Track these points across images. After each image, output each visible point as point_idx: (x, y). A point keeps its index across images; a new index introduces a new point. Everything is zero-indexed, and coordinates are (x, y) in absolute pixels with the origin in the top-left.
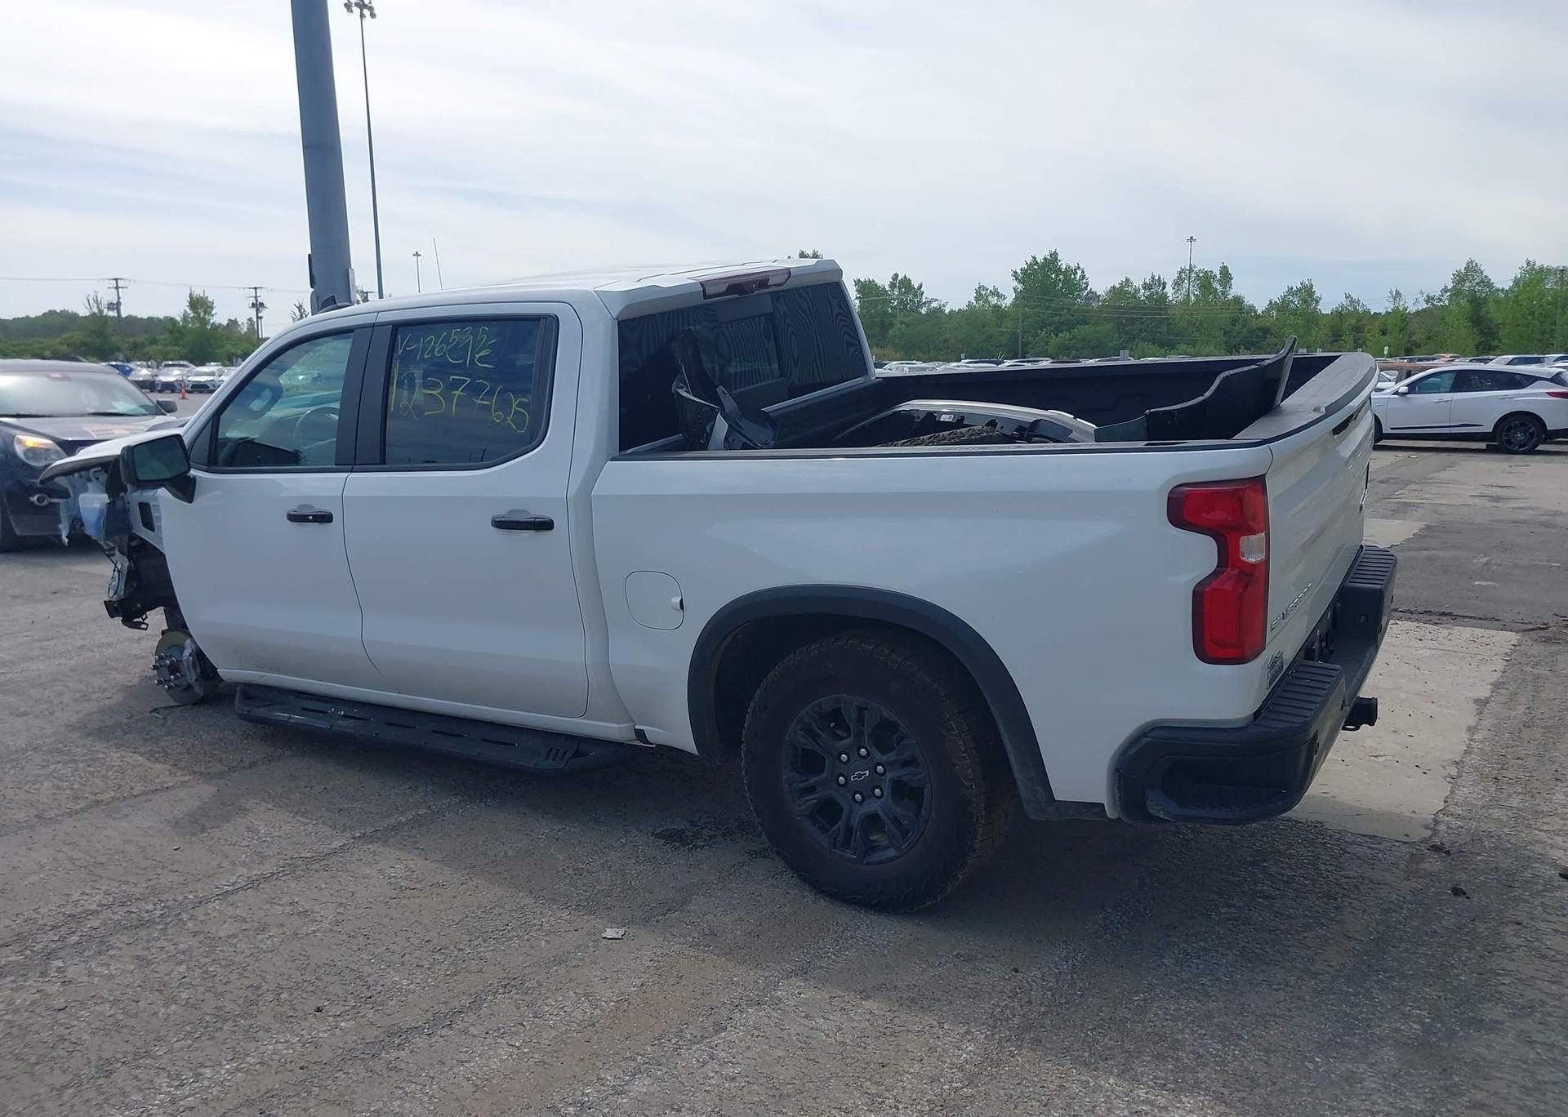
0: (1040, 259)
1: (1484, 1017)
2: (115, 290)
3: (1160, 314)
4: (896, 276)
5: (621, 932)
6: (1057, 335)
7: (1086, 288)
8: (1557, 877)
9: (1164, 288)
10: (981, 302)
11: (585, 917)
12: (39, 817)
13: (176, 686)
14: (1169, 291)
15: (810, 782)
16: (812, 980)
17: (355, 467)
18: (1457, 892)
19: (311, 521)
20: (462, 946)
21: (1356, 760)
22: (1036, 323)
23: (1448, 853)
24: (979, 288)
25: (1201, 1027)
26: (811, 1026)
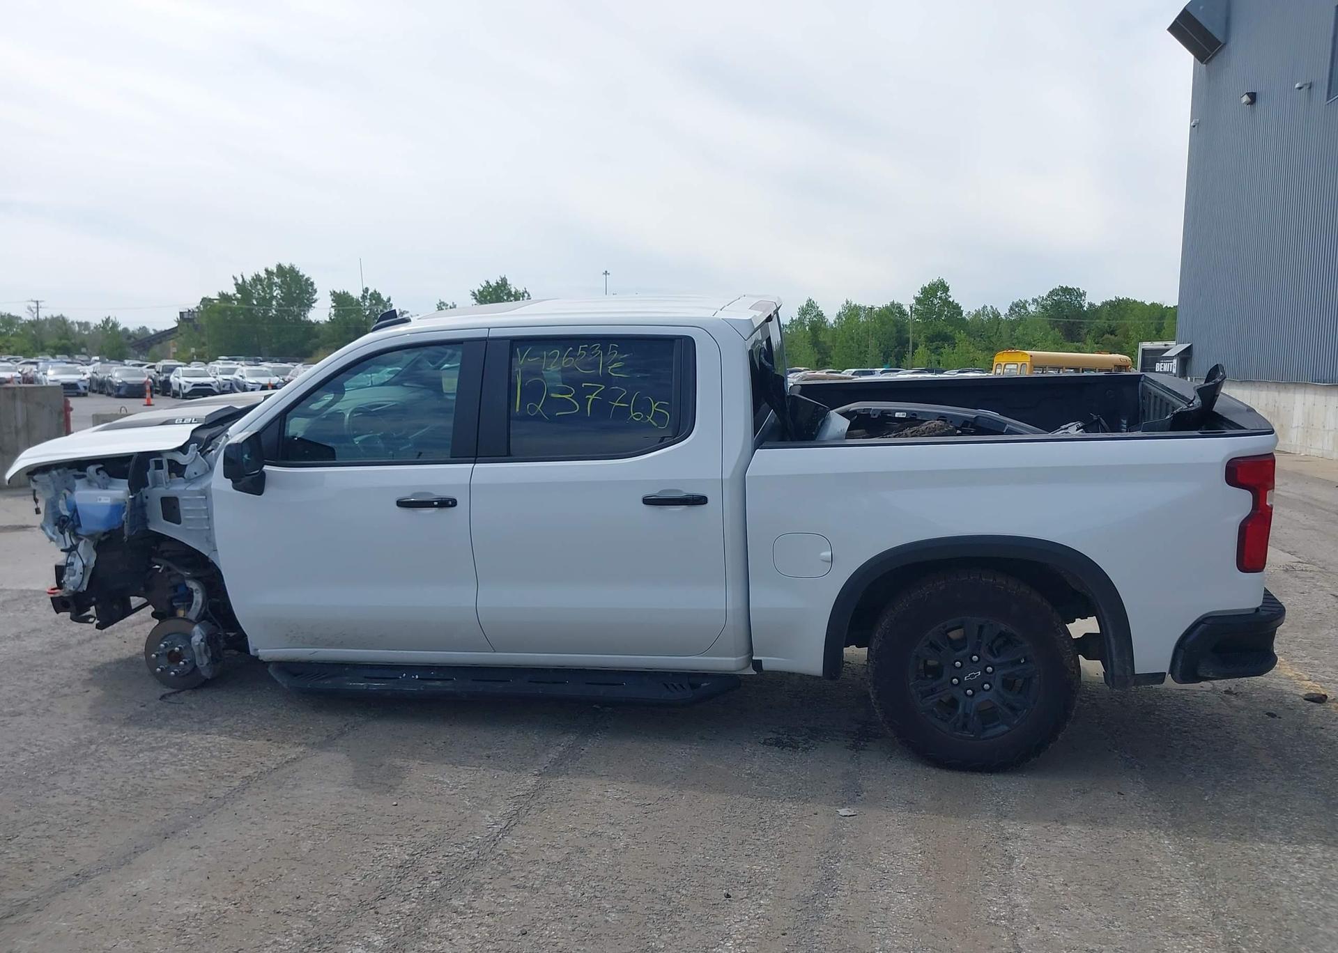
0: (493, 283)
4: (366, 290)
8: (1304, 700)
15: (931, 685)
17: (478, 459)
24: (440, 304)
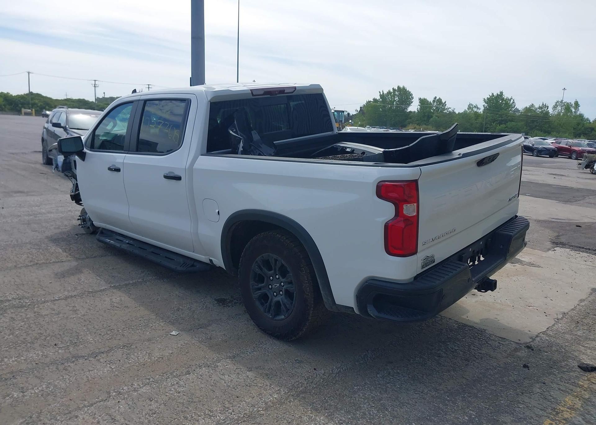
0: (495, 94)
1: (500, 420)
2: (148, 89)
3: (545, 119)
4: (436, 97)
5: (178, 333)
6: (499, 125)
7: (514, 107)
8: (577, 367)
9: (548, 108)
10: (470, 110)
11: (169, 326)
12: (15, 266)
13: (84, 226)
14: (550, 110)
15: (259, 286)
16: (235, 361)
17: (129, 152)
18: (525, 366)
19: (113, 171)
20: (119, 330)
21: (520, 307)
22: (491, 120)
23: (533, 350)
24: (470, 105)
25: (374, 403)
26: (222, 378)
